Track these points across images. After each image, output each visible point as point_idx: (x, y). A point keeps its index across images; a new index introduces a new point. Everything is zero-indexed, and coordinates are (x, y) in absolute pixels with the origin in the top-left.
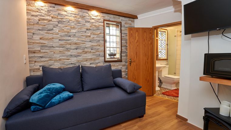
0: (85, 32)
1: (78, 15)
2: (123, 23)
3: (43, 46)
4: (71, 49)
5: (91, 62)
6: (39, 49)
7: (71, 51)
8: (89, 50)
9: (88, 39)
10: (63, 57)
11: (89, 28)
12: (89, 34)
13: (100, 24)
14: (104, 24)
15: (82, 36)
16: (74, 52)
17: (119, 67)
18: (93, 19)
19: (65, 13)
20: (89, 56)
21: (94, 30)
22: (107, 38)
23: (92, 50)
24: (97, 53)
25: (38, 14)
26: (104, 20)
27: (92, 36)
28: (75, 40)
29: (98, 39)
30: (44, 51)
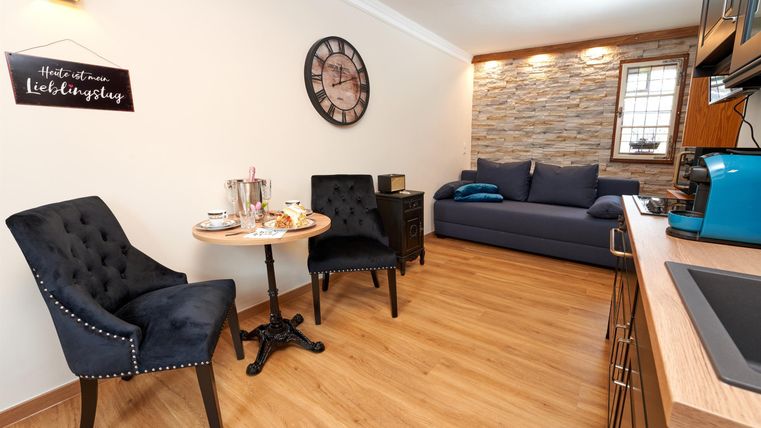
0: (568, 98)
1: (554, 66)
3: (491, 130)
4: (534, 133)
5: (573, 159)
6: (484, 134)
7: (534, 136)
8: (573, 134)
9: (572, 112)
10: (518, 148)
11: (578, 87)
12: (576, 102)
13: (608, 73)
14: (620, 73)
15: (560, 106)
16: (540, 139)
17: (660, 179)
18: (591, 66)
19: (530, 69)
20: (571, 146)
21: (590, 91)
22: (627, 104)
23: (579, 133)
24: (594, 141)
25: (488, 80)
26: (622, 62)
27: (583, 105)
28: (543, 115)
29: (600, 108)
30: (491, 137)
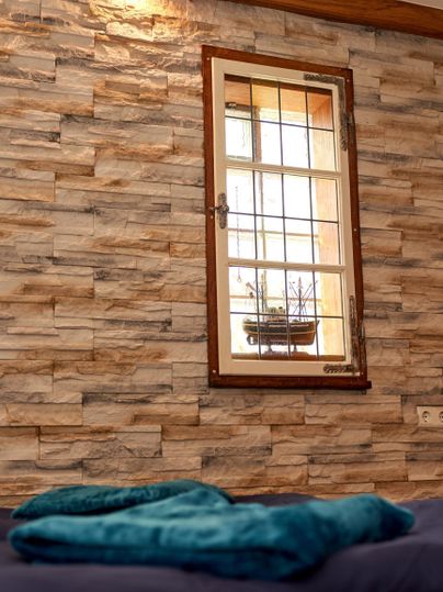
0: (55, 136)
1: (0, 10)
2: (365, 77)
5: (90, 382)
8: (81, 278)
9: (72, 193)
11: (86, 105)
12: (85, 155)
13: (173, 77)
14: (207, 81)
15: (28, 164)
17: (342, 440)
18: (122, 41)
20: (76, 329)
21: (123, 124)
22: (236, 188)
23: (102, 277)
24: (151, 309)
26: (209, 51)
27: (105, 171)
29: (159, 191)
